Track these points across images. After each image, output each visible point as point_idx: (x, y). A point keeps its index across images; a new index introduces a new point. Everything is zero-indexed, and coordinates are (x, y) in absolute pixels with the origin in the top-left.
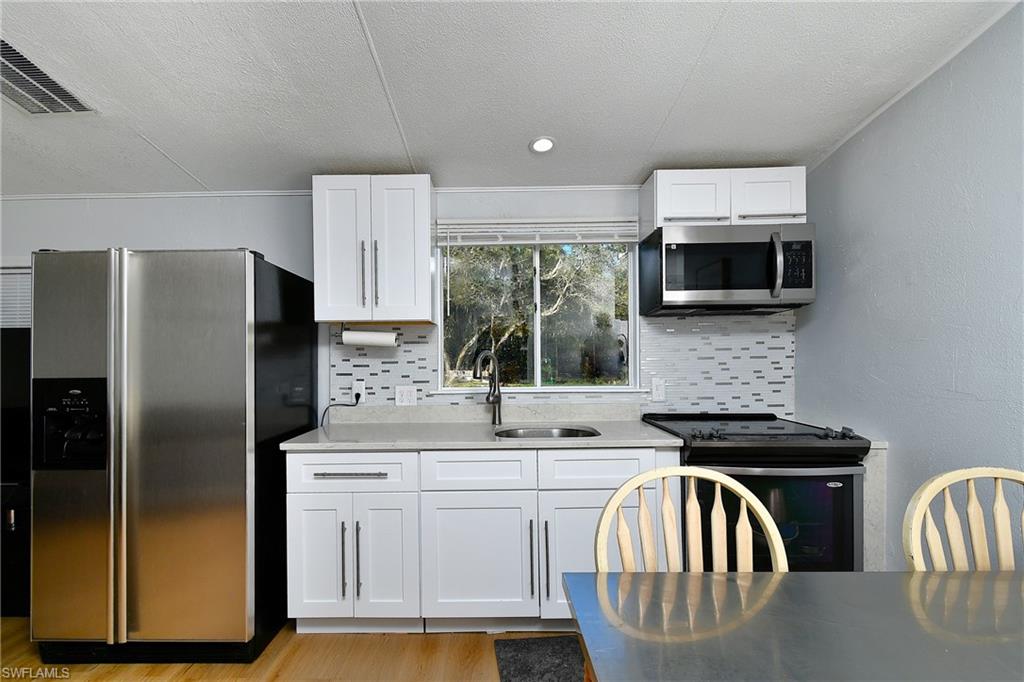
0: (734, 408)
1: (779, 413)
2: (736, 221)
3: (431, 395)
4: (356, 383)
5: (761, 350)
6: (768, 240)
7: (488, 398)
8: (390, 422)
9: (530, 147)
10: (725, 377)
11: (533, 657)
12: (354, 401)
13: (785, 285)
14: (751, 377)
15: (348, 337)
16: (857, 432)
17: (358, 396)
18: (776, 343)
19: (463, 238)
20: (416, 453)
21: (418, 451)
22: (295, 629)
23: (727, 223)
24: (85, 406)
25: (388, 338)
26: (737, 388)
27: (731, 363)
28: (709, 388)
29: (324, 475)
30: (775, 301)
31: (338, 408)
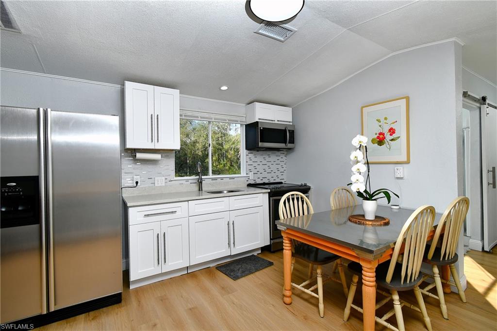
0: (272, 181)
1: (283, 181)
2: (276, 122)
3: (171, 181)
4: (135, 177)
5: (278, 162)
6: (284, 129)
7: (198, 181)
8: (153, 193)
9: (220, 88)
10: (269, 171)
11: (232, 268)
12: (135, 185)
13: (289, 143)
14: (276, 171)
15: (139, 156)
16: (308, 185)
17: (137, 183)
18: (282, 160)
19: (185, 116)
20: (187, 202)
21: (188, 201)
22: (129, 288)
23: (274, 122)
24: (19, 191)
25: (157, 156)
26: (273, 174)
27: (271, 166)
28: (265, 174)
29: (148, 215)
30: (287, 147)
31: (127, 188)
